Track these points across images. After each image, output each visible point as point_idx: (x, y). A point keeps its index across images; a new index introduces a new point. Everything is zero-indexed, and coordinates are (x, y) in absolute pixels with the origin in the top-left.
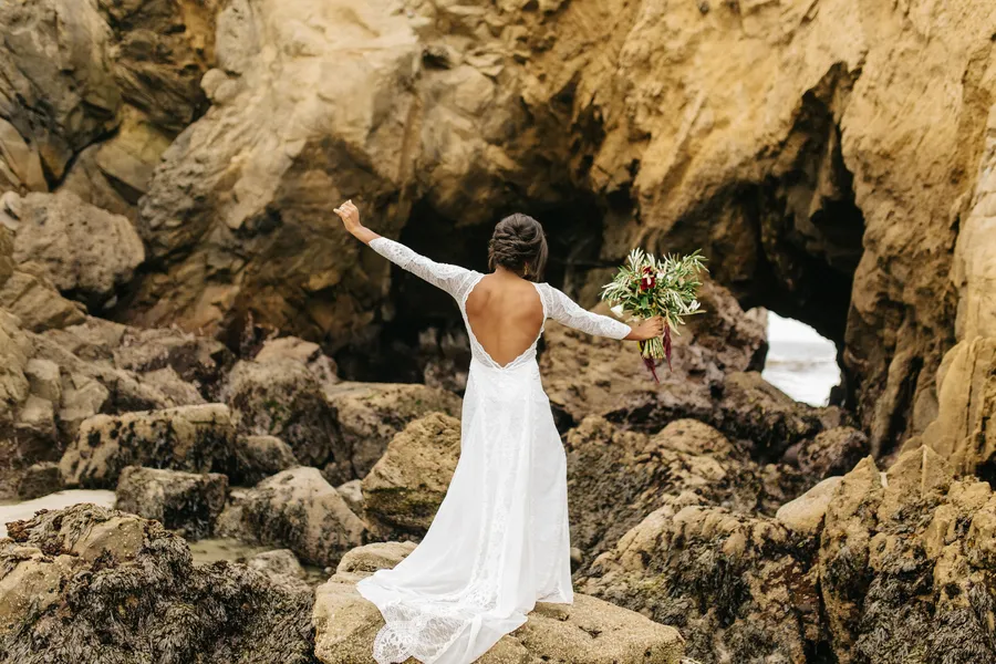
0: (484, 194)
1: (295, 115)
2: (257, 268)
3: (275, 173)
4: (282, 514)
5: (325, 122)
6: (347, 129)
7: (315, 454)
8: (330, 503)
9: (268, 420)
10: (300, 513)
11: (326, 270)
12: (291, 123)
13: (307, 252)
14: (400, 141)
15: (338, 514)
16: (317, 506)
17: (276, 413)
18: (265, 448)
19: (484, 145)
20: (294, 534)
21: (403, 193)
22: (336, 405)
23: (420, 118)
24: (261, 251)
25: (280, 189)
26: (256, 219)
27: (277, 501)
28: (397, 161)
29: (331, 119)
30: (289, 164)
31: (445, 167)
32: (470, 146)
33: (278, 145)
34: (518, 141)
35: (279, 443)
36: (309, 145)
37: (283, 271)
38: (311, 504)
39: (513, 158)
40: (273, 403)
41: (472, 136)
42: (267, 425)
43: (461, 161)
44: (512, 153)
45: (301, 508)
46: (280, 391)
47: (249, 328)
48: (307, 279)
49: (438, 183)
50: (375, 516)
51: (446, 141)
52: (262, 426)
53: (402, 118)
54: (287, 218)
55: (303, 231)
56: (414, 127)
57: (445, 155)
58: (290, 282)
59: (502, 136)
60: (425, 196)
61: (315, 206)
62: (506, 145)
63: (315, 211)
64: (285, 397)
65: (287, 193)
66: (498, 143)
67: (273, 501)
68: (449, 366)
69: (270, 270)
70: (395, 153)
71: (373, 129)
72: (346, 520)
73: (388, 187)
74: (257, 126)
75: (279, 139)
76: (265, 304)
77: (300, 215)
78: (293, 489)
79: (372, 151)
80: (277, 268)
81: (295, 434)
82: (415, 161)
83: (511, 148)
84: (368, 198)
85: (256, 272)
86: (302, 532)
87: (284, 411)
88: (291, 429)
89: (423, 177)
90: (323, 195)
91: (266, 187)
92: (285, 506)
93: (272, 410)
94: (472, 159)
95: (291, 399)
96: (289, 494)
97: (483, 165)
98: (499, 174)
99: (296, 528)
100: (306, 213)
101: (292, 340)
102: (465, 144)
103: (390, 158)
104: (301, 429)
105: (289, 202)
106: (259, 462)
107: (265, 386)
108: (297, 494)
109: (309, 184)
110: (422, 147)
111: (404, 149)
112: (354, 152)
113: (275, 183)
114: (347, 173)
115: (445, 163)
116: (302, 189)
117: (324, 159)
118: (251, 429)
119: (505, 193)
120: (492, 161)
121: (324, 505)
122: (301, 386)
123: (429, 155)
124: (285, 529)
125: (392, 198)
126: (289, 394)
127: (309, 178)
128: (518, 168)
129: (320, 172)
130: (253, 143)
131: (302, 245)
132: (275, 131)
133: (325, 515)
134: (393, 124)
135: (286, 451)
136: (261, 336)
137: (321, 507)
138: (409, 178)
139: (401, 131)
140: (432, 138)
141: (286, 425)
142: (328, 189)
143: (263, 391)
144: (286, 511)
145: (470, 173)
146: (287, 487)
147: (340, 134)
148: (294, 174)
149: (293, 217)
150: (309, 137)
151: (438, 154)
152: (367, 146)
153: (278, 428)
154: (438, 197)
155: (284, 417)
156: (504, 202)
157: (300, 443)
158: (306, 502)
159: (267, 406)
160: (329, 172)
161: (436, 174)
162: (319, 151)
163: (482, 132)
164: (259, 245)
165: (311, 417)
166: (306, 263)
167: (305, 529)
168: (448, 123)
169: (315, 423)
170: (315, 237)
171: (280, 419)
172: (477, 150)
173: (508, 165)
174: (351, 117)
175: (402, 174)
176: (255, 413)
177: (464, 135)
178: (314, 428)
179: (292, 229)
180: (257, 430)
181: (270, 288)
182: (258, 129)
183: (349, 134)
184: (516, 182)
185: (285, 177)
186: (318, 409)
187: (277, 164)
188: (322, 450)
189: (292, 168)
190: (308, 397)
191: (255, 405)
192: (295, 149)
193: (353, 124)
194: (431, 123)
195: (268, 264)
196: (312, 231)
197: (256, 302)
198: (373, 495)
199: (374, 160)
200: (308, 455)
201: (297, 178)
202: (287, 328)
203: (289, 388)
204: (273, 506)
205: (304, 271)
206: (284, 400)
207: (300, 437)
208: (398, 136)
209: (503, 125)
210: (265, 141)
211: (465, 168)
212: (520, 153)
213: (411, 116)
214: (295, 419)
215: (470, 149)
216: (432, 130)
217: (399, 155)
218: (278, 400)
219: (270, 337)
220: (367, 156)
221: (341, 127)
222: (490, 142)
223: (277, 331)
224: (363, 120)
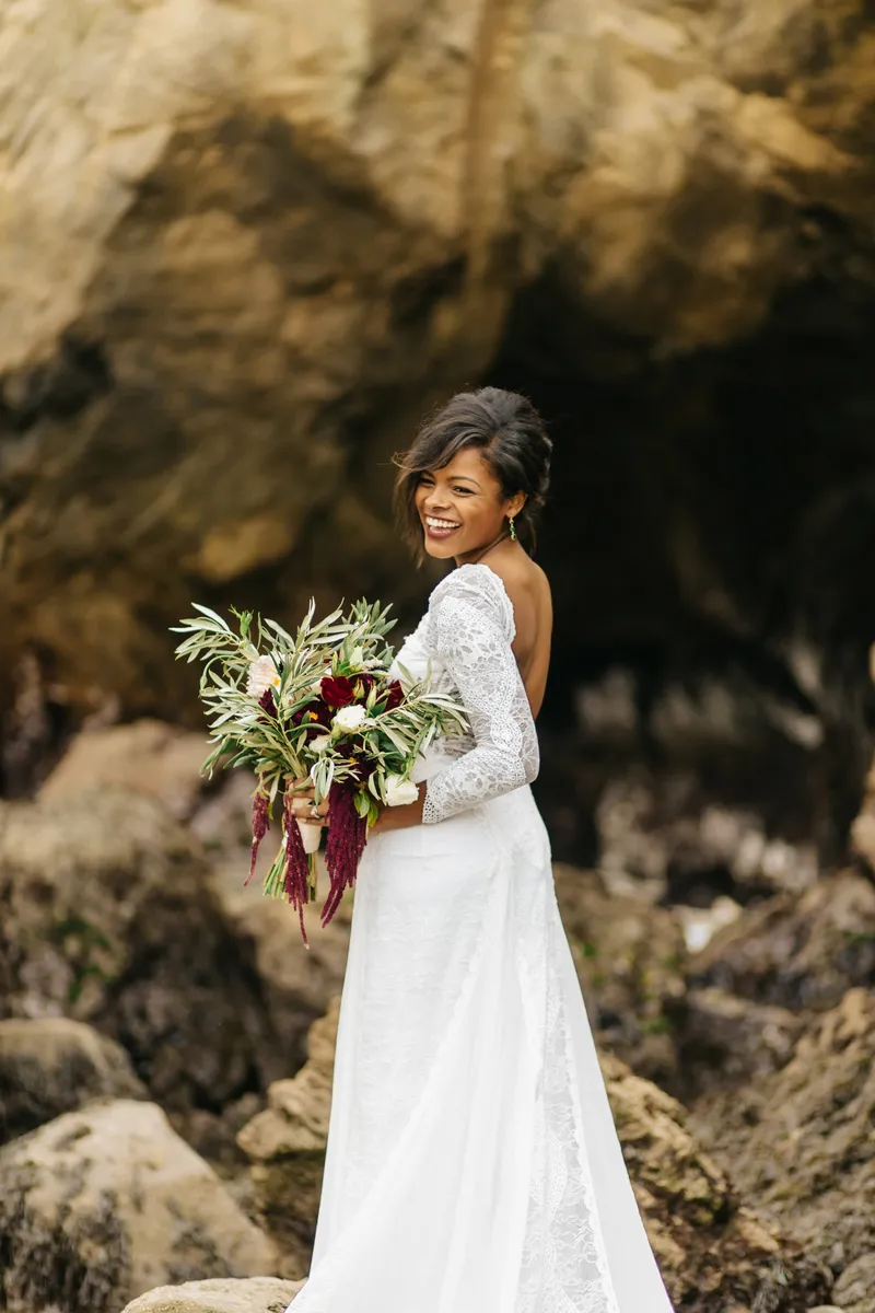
0: (735, 250)
1: (135, 53)
2: (43, 518)
3: (83, 233)
4: (57, 1234)
5: (224, 66)
6: (293, 84)
7: (205, 1071)
8: (187, 1202)
9: (61, 976)
10: (106, 1230)
11: (251, 513)
12: (125, 77)
13: (192, 466)
14: (457, 109)
15: (213, 1232)
16: (155, 1211)
17: (85, 953)
18: (49, 1059)
19: (727, 97)
20: (92, 1289)
21: (479, 263)
22: (254, 926)
23: (518, 32)
24: (53, 469)
25: (98, 283)
26: (34, 374)
27: (44, 1199)
28: (451, 168)
29: (244, 57)
30: (124, 201)
31: (607, 176)
32: (680, 105)
33: (90, 147)
34: (837, 76)
35: (91, 1042)
36: (180, 141)
37: (122, 524)
38: (138, 1204)
39: (822, 131)
40: (74, 925)
41: (690, 73)
42: (59, 988)
43: (654, 153)
44: (820, 115)
45: (109, 1217)
46: (92, 890)
47: (29, 701)
48: (193, 544)
49: (586, 227)
50: (289, 1229)
51: (605, 94)
52: (46, 994)
53: (460, 34)
54: (125, 365)
55: (176, 402)
56: (501, 61)
57: (603, 139)
58: (146, 559)
59: (782, 65)
60: (552, 268)
61: (207, 323)
62: (797, 92)
63: (210, 340)
64: (108, 904)
65: (122, 292)
66: (771, 86)
67: (35, 1199)
68: (680, 788)
69: (81, 524)
70: (444, 145)
71: (373, 79)
72: (236, 1246)
73: (429, 254)
74: (27, 90)
75: (92, 126)
76: (74, 628)
77: (164, 357)
78: (87, 1163)
79: (373, 143)
80: (103, 517)
81: (142, 1014)
82: (510, 165)
83: (815, 99)
84: (368, 289)
85: (44, 533)
86: (113, 1280)
87: (105, 946)
88: (128, 1000)
89: (541, 211)
90: (230, 288)
91: (61, 275)
92: (65, 1210)
93: (73, 946)
94: (692, 141)
95: (127, 911)
96: (76, 1179)
97: (724, 159)
98: (781, 186)
99: (98, 1272)
100: (181, 345)
101: (148, 732)
102: (664, 98)
103: (428, 161)
104: (159, 1001)
105: (128, 316)
106: (34, 1097)
107: (50, 875)
108: (99, 1179)
109: (189, 257)
110: (529, 118)
111: (474, 131)
112: (316, 153)
113: (84, 265)
114: (297, 218)
115: (606, 161)
116: (164, 276)
117: (227, 179)
118: (14, 1002)
119: (804, 242)
120: (757, 145)
121: (174, 1209)
122: (153, 874)
123: (552, 144)
124: (68, 1275)
125: (444, 280)
126: (119, 895)
127: (186, 241)
128: (841, 160)
129: (218, 221)
130: (18, 142)
131: (171, 445)
132: (81, 104)
133: (174, 1235)
134: (433, 58)
135: (111, 1063)
136: (63, 724)
137: (166, 1215)
138: (493, 219)
139: (460, 77)
140: (558, 90)
141: (114, 990)
142: (246, 267)
143: (43, 892)
144: (69, 1226)
145: (690, 187)
146: (71, 1159)
147: (271, 100)
148: (138, 233)
149: (142, 360)
150: (181, 117)
151: (578, 138)
152: (356, 130)
153: (91, 997)
154: (587, 267)
155: (108, 964)
156: (801, 270)
157: (159, 1039)
158: (124, 1199)
159: (56, 935)
160: (249, 217)
161: (577, 199)
162: (211, 156)
163: (718, 57)
164: (45, 454)
165: (187, 961)
166: (189, 497)
167: (123, 1274)
168: (608, 42)
169: (202, 981)
170: (211, 417)
171: (96, 970)
172: (705, 115)
173: (809, 152)
174: (303, 47)
175: (471, 207)
176: (23, 957)
177: (663, 73)
178: (200, 995)
179: (139, 399)
180: (31, 1003)
181: (83, 581)
182: (31, 102)
183: (300, 98)
184: (840, 205)
185: (115, 241)
186: (210, 940)
187: (87, 203)
188: (225, 1059)
189: (133, 214)
190: (175, 903)
191: (22, 932)
192: (140, 154)
193: (308, 67)
194: (551, 43)
195: (77, 506)
196: (202, 401)
197: (47, 623)
198: (275, 1169)
199: (381, 173)
200: (184, 1077)
201: (148, 241)
202: (145, 696)
203: (118, 880)
204: (33, 1212)
205: (187, 520)
206: (104, 914)
207: (158, 1021)
208: (450, 91)
209: (789, 29)
210: (53, 137)
211: (670, 174)
212: (846, 113)
213: (488, 32)
214: (141, 967)
215: (682, 113)
216: (558, 64)
217: (459, 149)
218: (91, 917)
219: (91, 722)
220: (360, 162)
221: (274, 81)
222: (746, 85)
223: (110, 709)
224: (340, 52)
